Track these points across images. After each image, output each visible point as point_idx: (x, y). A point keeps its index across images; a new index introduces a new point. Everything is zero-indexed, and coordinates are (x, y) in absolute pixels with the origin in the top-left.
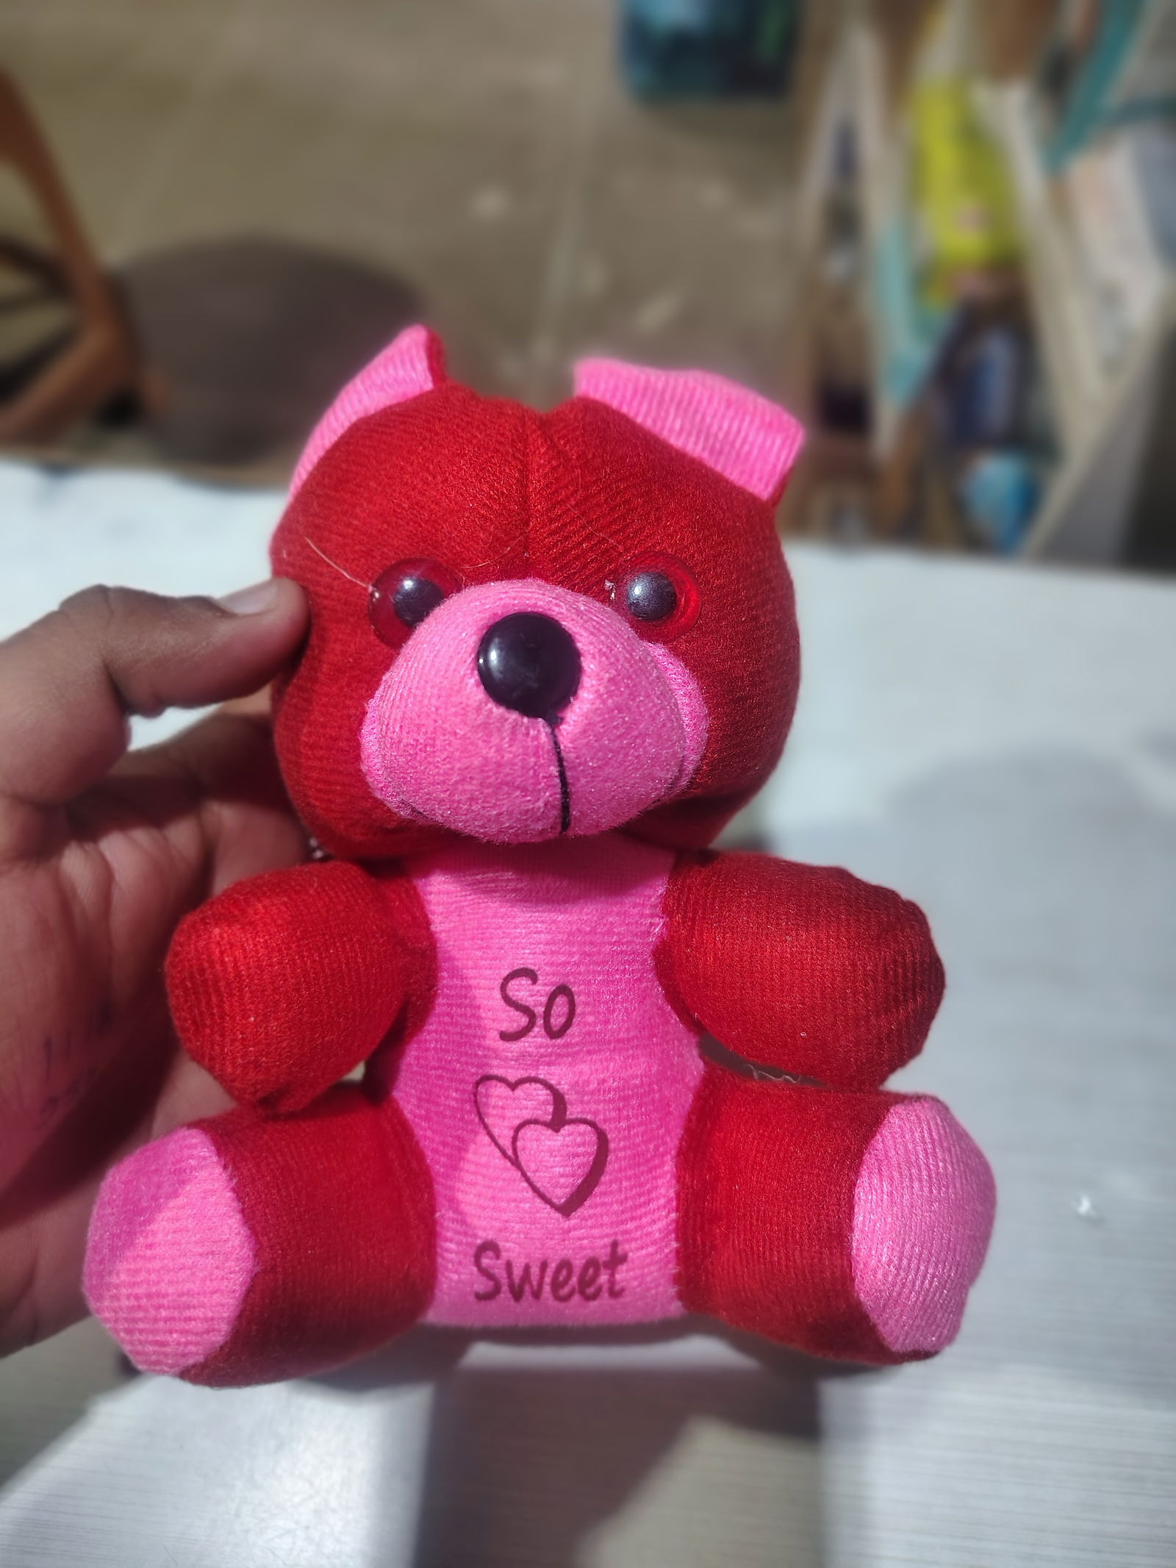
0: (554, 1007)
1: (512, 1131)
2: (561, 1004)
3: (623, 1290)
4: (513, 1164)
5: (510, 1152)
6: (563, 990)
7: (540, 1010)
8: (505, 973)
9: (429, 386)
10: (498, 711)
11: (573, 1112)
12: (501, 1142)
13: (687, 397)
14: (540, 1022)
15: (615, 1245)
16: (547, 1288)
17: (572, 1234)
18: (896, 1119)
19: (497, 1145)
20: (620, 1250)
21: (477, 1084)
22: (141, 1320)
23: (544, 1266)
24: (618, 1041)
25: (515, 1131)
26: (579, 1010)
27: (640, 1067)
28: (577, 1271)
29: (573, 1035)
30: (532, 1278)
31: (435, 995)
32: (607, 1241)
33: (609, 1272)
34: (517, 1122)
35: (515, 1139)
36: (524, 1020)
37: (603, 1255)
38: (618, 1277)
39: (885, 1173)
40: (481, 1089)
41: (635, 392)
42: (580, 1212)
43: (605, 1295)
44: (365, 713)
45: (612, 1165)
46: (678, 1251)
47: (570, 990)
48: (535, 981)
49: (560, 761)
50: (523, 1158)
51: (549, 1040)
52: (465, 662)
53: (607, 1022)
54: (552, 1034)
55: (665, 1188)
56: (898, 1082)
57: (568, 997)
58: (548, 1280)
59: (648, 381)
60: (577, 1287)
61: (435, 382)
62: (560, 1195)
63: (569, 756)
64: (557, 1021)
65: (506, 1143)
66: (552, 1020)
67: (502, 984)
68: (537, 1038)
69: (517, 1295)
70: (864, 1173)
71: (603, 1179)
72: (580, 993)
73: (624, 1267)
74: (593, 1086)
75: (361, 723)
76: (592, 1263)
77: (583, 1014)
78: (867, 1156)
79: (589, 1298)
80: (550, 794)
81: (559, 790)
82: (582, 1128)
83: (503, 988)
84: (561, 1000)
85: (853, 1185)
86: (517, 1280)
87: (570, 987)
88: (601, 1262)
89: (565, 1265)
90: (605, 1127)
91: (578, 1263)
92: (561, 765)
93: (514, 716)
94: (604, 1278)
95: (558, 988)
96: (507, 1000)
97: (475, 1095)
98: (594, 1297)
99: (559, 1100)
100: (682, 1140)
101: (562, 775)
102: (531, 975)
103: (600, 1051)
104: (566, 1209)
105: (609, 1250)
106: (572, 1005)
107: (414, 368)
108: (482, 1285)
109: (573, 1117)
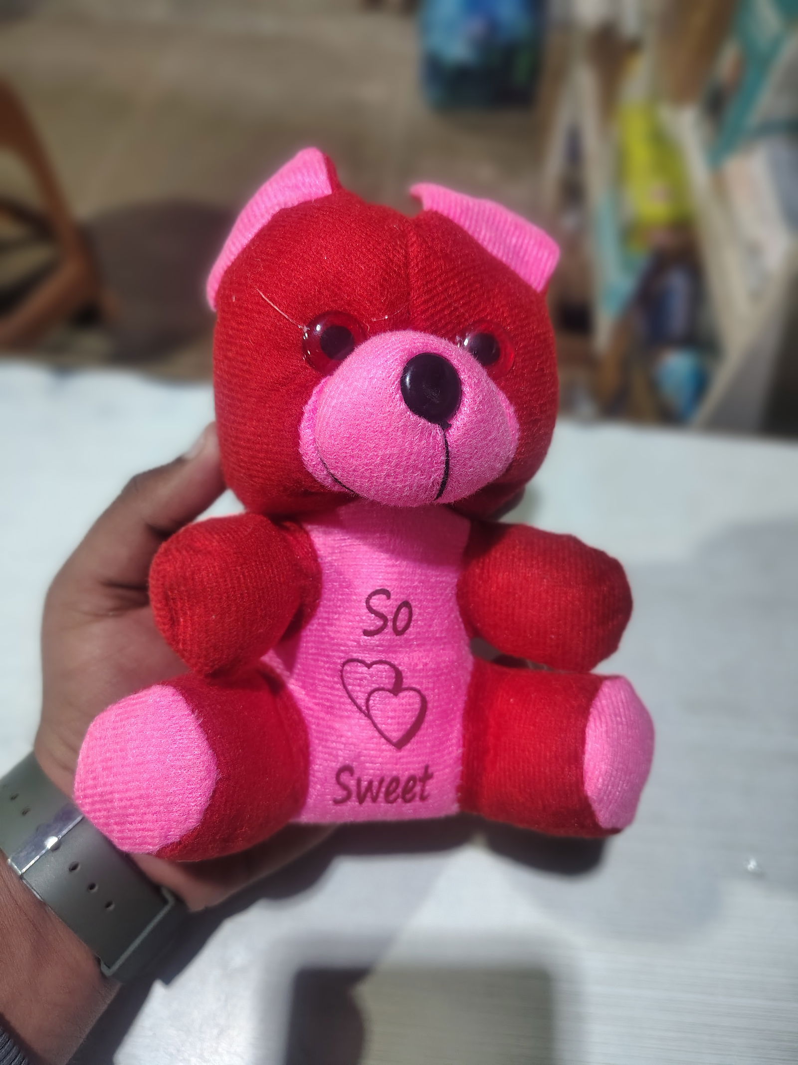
0: (400, 615)
1: (367, 695)
2: (403, 614)
3: (429, 795)
4: (366, 716)
5: (364, 708)
6: (406, 604)
7: (390, 617)
8: (370, 591)
9: (328, 191)
10: (414, 418)
11: (407, 682)
12: (358, 701)
13: (491, 218)
14: (390, 624)
15: (427, 768)
16: (382, 795)
17: (402, 760)
18: (606, 689)
19: (356, 704)
20: (430, 771)
21: (344, 665)
22: (133, 815)
23: (381, 781)
24: (436, 639)
25: (368, 695)
26: (414, 617)
27: (447, 655)
28: (402, 784)
29: (410, 634)
30: (373, 788)
31: (318, 606)
32: (423, 765)
33: (422, 784)
34: (369, 689)
35: (368, 700)
36: (380, 623)
37: (419, 773)
38: (427, 788)
39: (603, 720)
40: (347, 668)
41: (462, 211)
42: (409, 746)
43: (417, 799)
44: (302, 413)
45: (429, 717)
46: (462, 772)
47: (410, 604)
48: (389, 597)
49: (448, 452)
50: (373, 712)
51: (395, 636)
52: (394, 383)
53: (430, 626)
54: (398, 632)
55: (456, 731)
56: (603, 668)
57: (409, 609)
58: (383, 789)
59: (468, 205)
60: (400, 794)
61: (333, 189)
62: (395, 735)
63: (453, 450)
64: (401, 624)
65: (361, 702)
66: (398, 624)
67: (367, 598)
68: (388, 635)
69: (361, 800)
70: (591, 719)
71: (423, 726)
72: (415, 606)
73: (431, 781)
74: (420, 667)
75: (299, 421)
76: (412, 778)
77: (417, 620)
78: (591, 710)
79: (406, 801)
80: (437, 475)
81: (443, 472)
82: (412, 693)
83: (367, 602)
84: (403, 610)
85: (585, 726)
86: (363, 789)
87: (410, 602)
88: (418, 777)
89: (396, 780)
90: (425, 693)
91: (403, 779)
92: (448, 456)
93: (423, 421)
94: (418, 789)
95: (403, 603)
96: (370, 609)
97: (341, 671)
98: (409, 801)
99: (399, 675)
100: (466, 702)
101: (447, 463)
102: (387, 594)
103: (424, 644)
104: (399, 745)
105: (423, 771)
106: (411, 614)
107: (318, 178)
108: (340, 794)
109: (406, 686)
